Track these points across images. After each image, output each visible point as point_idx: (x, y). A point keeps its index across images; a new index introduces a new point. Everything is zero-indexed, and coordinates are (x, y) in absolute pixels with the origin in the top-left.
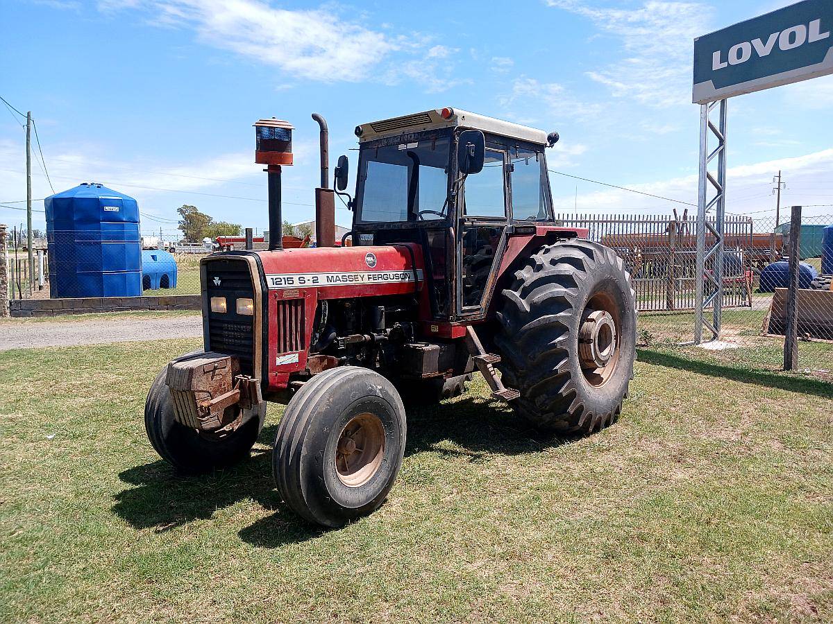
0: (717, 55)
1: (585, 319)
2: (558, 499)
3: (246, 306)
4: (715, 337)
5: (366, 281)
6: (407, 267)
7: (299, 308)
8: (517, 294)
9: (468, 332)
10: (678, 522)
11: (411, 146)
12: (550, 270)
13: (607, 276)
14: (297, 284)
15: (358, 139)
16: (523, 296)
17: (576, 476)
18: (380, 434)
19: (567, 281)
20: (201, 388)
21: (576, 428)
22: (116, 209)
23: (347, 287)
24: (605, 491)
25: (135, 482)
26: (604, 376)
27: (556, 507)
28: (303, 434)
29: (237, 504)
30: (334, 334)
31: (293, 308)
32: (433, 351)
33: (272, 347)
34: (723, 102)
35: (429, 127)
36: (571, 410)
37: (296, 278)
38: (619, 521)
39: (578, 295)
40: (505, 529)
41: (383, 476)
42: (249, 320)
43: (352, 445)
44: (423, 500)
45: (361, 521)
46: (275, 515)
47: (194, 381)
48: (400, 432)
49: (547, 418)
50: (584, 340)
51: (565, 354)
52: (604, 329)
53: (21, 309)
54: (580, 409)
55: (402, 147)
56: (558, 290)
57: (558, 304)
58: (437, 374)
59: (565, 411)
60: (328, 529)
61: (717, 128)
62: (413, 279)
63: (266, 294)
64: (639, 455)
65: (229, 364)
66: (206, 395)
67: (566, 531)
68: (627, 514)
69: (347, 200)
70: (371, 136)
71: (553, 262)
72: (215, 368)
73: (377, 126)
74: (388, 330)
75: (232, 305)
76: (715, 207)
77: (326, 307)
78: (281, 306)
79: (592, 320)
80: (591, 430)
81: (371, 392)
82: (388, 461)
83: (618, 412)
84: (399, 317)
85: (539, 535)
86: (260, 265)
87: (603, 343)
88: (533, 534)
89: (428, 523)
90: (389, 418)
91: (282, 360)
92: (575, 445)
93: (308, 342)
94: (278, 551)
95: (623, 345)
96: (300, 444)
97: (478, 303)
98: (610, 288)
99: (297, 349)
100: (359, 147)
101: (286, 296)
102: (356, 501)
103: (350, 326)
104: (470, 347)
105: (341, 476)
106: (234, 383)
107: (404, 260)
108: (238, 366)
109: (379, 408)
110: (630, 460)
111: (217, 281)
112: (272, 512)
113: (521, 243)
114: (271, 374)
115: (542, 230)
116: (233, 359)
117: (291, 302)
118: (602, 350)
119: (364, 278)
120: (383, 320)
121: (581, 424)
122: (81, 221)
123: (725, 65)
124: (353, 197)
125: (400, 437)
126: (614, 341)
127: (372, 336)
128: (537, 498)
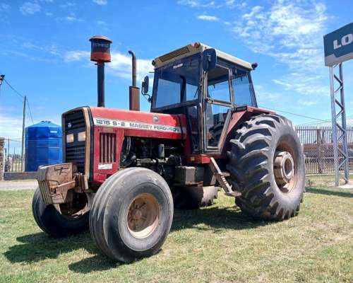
0: (335, 42)
1: (276, 155)
2: (265, 249)
3: (82, 136)
4: (346, 182)
5: (153, 129)
6: (177, 125)
7: (113, 139)
8: (238, 140)
9: (211, 160)
10: (343, 262)
11: (179, 66)
12: (255, 127)
13: (288, 132)
14: (112, 125)
15: (153, 67)
16: (241, 141)
17: (275, 238)
18: (157, 209)
19: (265, 132)
20: (53, 179)
21: (275, 216)
22: (56, 132)
23: (142, 131)
24: (293, 246)
25: (23, 241)
26: (289, 189)
27: (264, 254)
28: (106, 202)
29: (74, 251)
30: (134, 157)
31: (110, 138)
32: (192, 169)
33: (96, 158)
34: (340, 65)
35: (188, 54)
36: (271, 204)
37: (111, 122)
38: (305, 261)
39: (273, 140)
40: (232, 264)
41: (158, 234)
42: (83, 144)
43: (139, 214)
44: (184, 250)
45: (144, 259)
46: (94, 257)
47: (49, 175)
48: (169, 208)
49: (258, 210)
50: (277, 167)
51: (266, 172)
52: (287, 162)
53: (9, 177)
54: (276, 205)
55: (175, 67)
56: (260, 136)
57: (261, 144)
58: (194, 183)
59: (268, 205)
60: (122, 263)
61: (339, 78)
62: (180, 132)
63: (93, 128)
64: (313, 229)
65: (71, 167)
66: (55, 183)
67: (271, 266)
68: (310, 258)
69: (148, 97)
70: (160, 64)
71: (257, 123)
72: (62, 168)
73: (163, 58)
74: (167, 159)
75: (76, 137)
76: (340, 117)
77: (129, 141)
78: (102, 137)
79: (281, 156)
80: (283, 217)
81: (150, 182)
82: (162, 225)
83: (298, 210)
84: (173, 152)
85: (253, 268)
86: (90, 112)
87: (288, 169)
88: (249, 267)
89: (184, 262)
90: (162, 198)
91: (102, 167)
92: (275, 225)
93: (118, 158)
94: (89, 275)
95: (299, 173)
96: (104, 208)
97: (216, 145)
98: (290, 140)
99: (111, 161)
100: (154, 71)
101: (105, 131)
102: (140, 247)
103: (144, 154)
104: (212, 169)
105: (132, 232)
106: (73, 177)
107: (175, 121)
108: (76, 168)
109: (155, 192)
110: (308, 231)
111: (70, 125)
112: (93, 255)
113: (239, 115)
114: (95, 174)
115: (250, 109)
116: (73, 164)
117: (108, 134)
118: (287, 173)
119: (152, 127)
120: (163, 152)
121: (277, 213)
122: (40, 138)
123: (340, 46)
124: (151, 95)
125: (169, 211)
126: (293, 170)
127: (157, 161)
128: (252, 249)
